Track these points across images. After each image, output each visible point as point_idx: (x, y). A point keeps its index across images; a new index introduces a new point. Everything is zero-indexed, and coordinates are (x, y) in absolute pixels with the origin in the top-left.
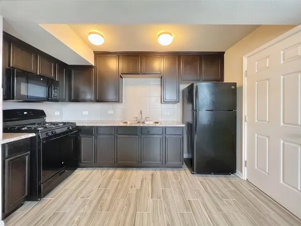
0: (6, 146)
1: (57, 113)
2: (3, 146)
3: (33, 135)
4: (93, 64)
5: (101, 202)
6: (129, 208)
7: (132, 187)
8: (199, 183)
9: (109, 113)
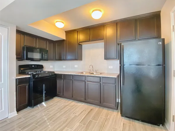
0: (18, 80)
1: (51, 67)
2: (16, 79)
3: (30, 76)
4: (65, 39)
5: (54, 116)
6: (64, 124)
7: (74, 113)
8: (122, 124)
9: (75, 67)
